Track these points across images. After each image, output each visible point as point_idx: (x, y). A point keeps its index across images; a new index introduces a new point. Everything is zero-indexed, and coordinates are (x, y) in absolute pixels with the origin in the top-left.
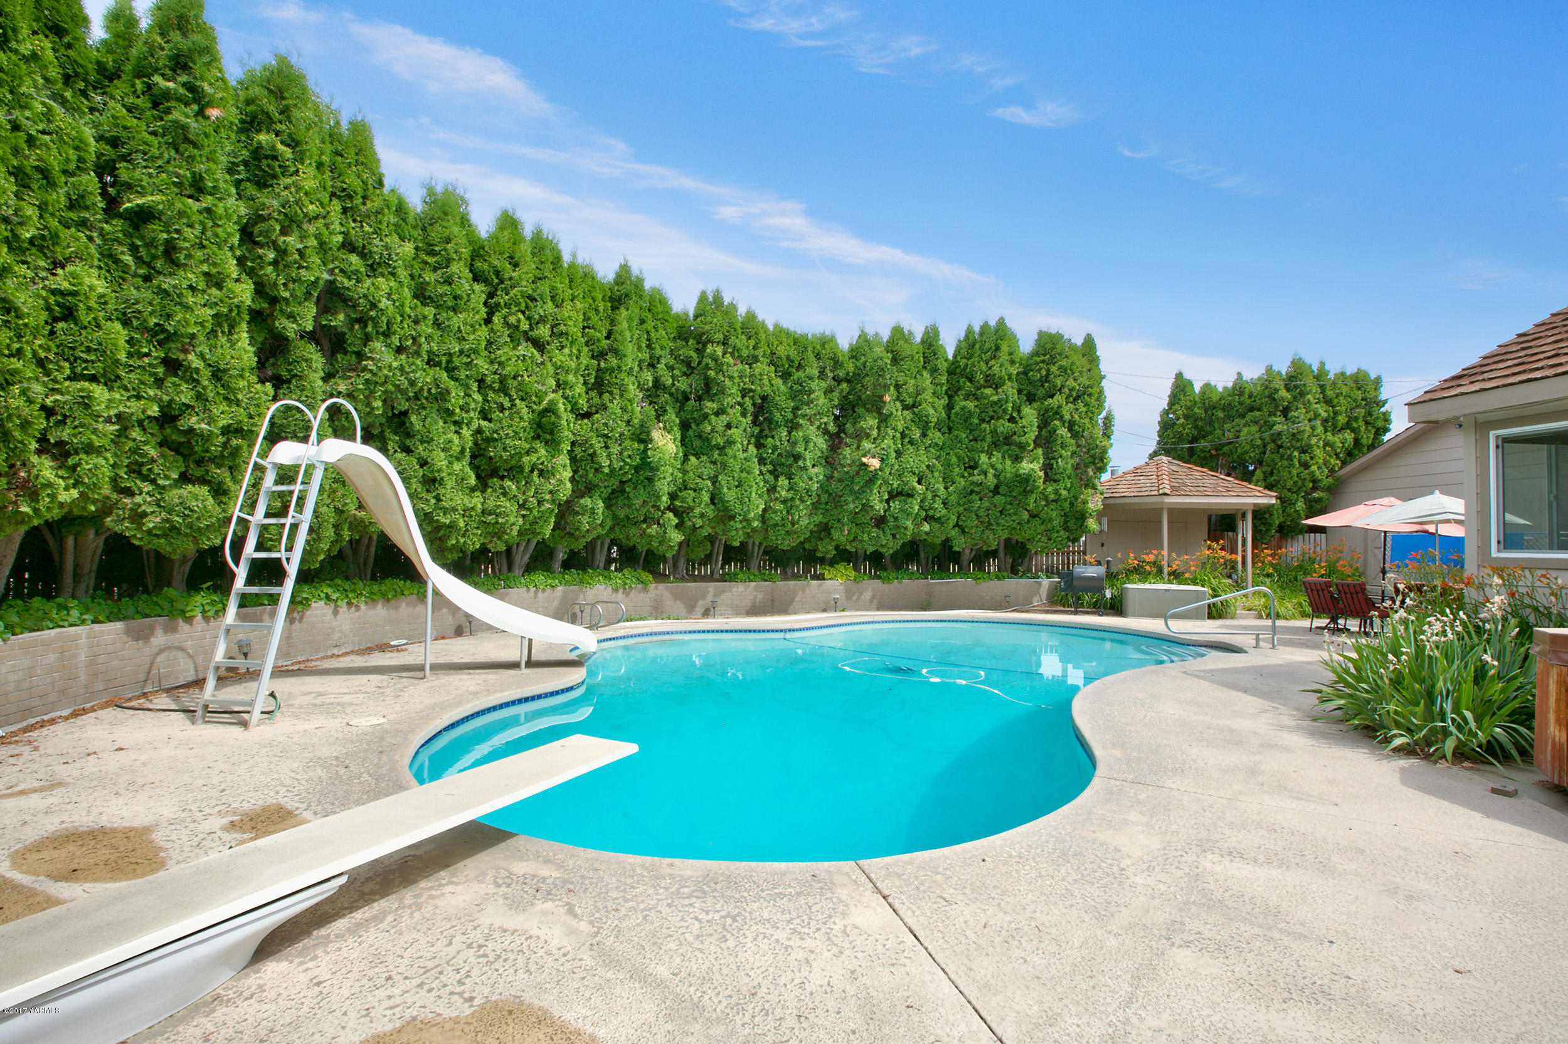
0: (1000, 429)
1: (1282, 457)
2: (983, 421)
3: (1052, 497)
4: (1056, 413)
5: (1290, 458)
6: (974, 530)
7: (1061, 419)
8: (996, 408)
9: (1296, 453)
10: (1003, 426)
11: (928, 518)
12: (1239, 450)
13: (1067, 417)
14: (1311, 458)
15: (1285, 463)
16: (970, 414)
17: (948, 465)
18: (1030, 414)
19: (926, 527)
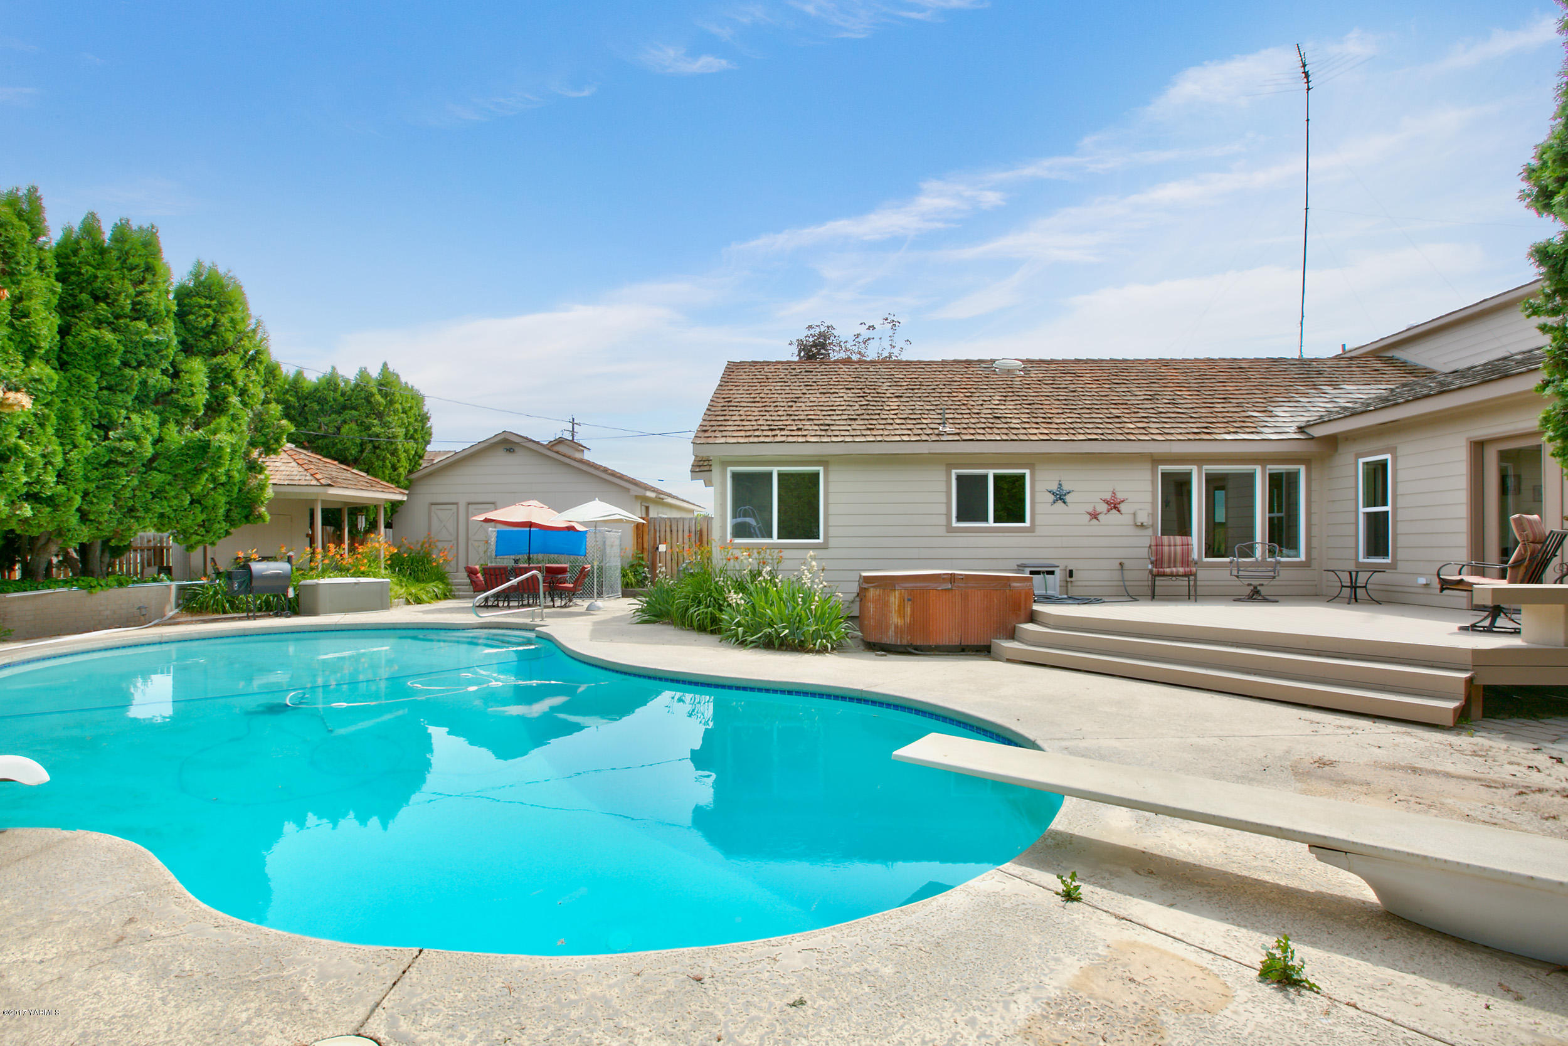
0: (151, 382)
1: (378, 457)
2: (126, 364)
3: (223, 479)
4: (228, 376)
5: (384, 460)
6: (106, 517)
7: (234, 383)
8: (150, 351)
9: (388, 456)
10: (157, 379)
11: (32, 497)
12: (339, 446)
13: (240, 384)
14: (398, 461)
15: (381, 463)
16: (109, 350)
17: (65, 418)
18: (197, 370)
19: (27, 511)
